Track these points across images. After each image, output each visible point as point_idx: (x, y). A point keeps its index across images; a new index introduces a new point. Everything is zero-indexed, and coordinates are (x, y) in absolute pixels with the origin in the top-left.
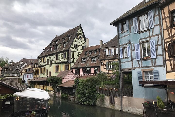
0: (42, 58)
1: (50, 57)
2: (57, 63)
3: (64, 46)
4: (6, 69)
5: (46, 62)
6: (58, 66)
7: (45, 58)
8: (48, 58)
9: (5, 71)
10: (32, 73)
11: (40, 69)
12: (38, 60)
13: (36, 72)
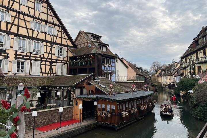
0: (185, 58)
1: (191, 57)
2: (199, 63)
3: (205, 41)
4: (163, 71)
5: (188, 62)
6: (200, 66)
7: (187, 57)
8: (189, 57)
9: (163, 73)
10: (180, 75)
11: (184, 70)
12: (182, 60)
13: (183, 74)
